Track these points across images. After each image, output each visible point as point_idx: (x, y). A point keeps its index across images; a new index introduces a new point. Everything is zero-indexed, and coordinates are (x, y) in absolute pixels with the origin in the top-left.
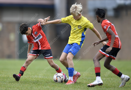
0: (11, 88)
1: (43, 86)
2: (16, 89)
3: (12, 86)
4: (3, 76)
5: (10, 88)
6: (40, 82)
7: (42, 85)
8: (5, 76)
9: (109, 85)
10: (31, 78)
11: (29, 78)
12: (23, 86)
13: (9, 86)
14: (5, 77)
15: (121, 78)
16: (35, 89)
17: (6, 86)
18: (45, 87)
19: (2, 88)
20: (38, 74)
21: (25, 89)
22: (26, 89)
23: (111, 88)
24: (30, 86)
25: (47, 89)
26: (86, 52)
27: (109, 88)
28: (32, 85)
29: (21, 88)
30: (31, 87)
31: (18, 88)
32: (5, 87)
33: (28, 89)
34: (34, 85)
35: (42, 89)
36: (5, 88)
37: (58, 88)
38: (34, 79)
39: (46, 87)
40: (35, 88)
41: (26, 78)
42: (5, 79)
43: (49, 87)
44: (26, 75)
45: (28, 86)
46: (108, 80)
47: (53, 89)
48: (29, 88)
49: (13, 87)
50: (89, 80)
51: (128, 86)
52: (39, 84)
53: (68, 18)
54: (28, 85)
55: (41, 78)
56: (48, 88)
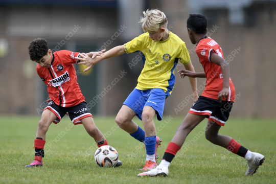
0: (26, 178)
1: (93, 174)
2: (37, 180)
3: (29, 173)
4: (10, 152)
5: (24, 179)
6: (87, 165)
7: (91, 172)
8: (15, 152)
9: (234, 171)
10: (69, 157)
11: (65, 155)
12: (51, 173)
13: (22, 175)
14: (13, 155)
15: (247, 160)
16: (77, 179)
17: (16, 174)
18: (99, 175)
19: (8, 178)
20: (83, 148)
21: (56, 181)
22: (57, 179)
23: (237, 178)
24: (67, 174)
25: (102, 179)
26: (182, 107)
27: (233, 178)
28: (71, 172)
29: (49, 177)
30: (70, 176)
31: (41, 178)
32: (15, 176)
33: (63, 180)
34: (74, 170)
35: (92, 179)
36: (13, 177)
37: (127, 177)
38: (76, 158)
39: (100, 177)
40: (77, 177)
41: (59, 157)
42: (15, 160)
43: (108, 176)
44: (57, 151)
45: (62, 174)
46: (231, 160)
47: (116, 181)
48: (64, 178)
49: (32, 175)
50: (191, 160)
51: (273, 172)
52: (85, 170)
53: (138, 41)
54: (63, 171)
55: (90, 156)
56: (106, 178)
